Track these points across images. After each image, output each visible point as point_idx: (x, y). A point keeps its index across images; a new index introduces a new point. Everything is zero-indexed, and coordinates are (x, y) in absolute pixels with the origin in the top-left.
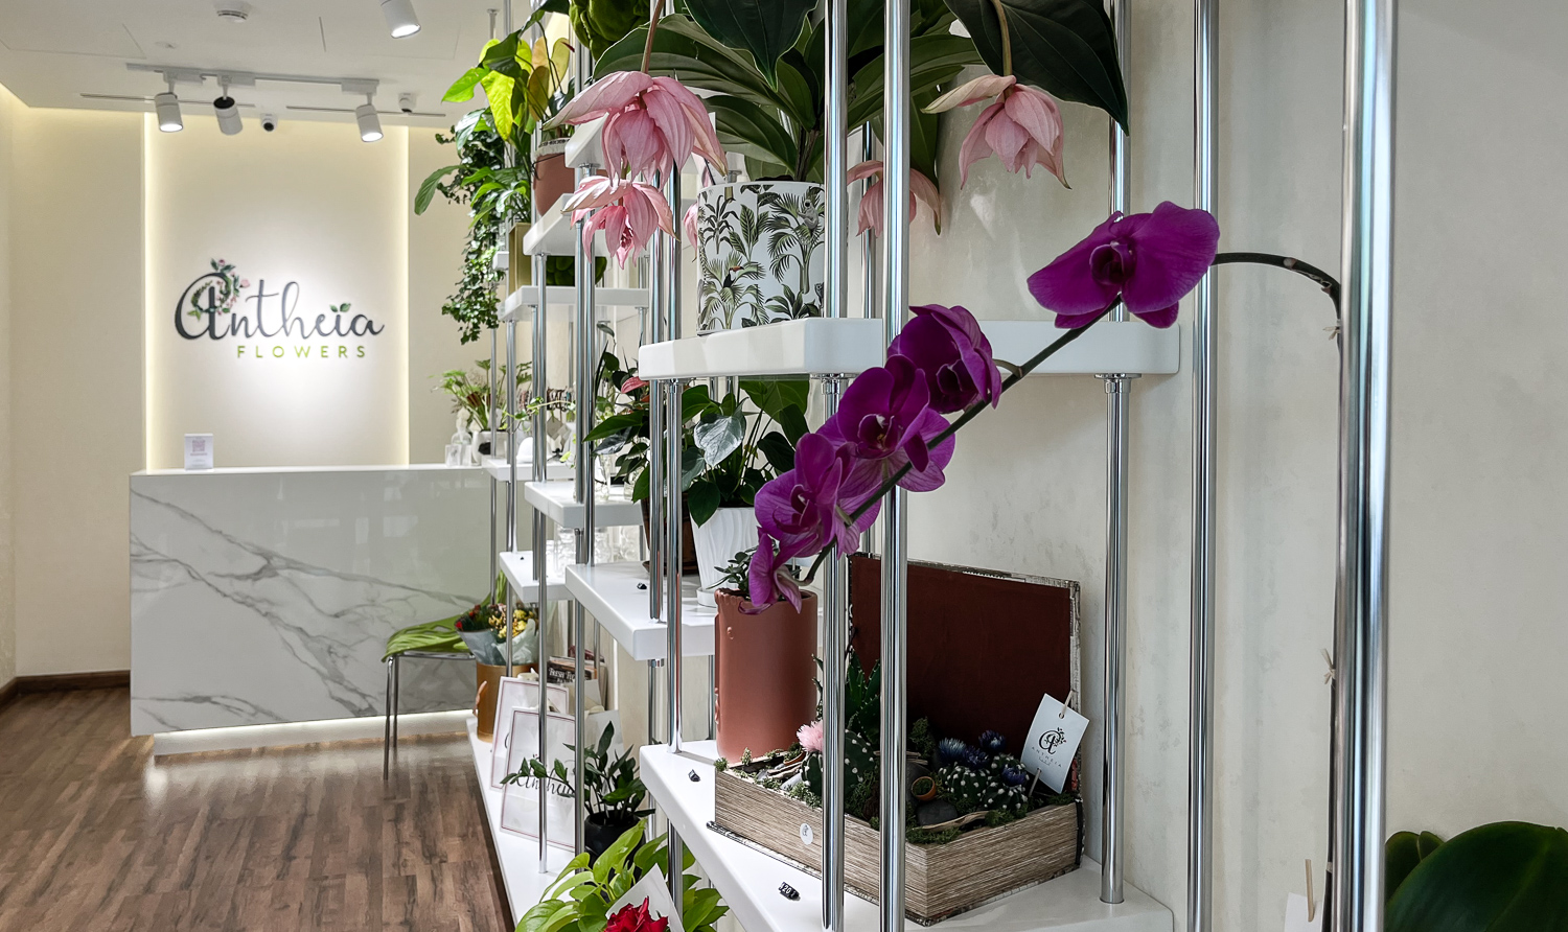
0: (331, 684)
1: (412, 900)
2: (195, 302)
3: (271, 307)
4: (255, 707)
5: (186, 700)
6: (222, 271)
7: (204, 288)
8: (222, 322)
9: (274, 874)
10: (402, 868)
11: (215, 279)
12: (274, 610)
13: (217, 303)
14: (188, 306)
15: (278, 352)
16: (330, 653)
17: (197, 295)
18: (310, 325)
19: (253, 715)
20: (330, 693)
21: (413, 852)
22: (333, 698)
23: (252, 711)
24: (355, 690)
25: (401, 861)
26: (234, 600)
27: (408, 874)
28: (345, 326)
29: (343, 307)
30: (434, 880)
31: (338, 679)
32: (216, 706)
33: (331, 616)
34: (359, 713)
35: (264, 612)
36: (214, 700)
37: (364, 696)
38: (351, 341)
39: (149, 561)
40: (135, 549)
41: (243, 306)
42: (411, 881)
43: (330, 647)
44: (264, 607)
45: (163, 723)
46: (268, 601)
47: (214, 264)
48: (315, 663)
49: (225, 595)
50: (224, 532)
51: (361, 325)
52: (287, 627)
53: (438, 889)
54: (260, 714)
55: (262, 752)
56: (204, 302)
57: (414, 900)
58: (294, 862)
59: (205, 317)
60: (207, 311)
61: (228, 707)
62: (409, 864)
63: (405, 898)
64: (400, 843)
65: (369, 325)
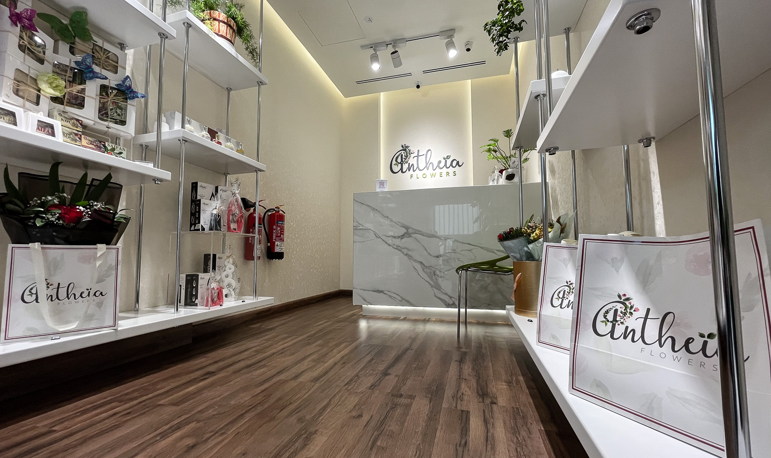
0: (435, 290)
1: (463, 442)
2: (396, 160)
3: (422, 160)
4: (402, 298)
5: (374, 291)
6: (405, 148)
7: (399, 155)
8: (405, 166)
9: (369, 385)
10: (459, 402)
11: (403, 152)
12: (410, 253)
13: (404, 160)
14: (394, 162)
15: (424, 176)
16: (435, 275)
17: (397, 158)
18: (435, 165)
19: (401, 301)
20: (435, 294)
21: (470, 388)
22: (436, 297)
23: (400, 299)
24: (446, 294)
25: (460, 394)
26: (393, 247)
27: (464, 408)
28: (448, 164)
29: (448, 157)
30: (486, 421)
31: (438, 287)
32: (385, 295)
33: (435, 257)
34: (448, 306)
35: (405, 253)
36: (385, 292)
37: (451, 297)
38: (451, 170)
39: (360, 229)
40: (355, 224)
41: (412, 161)
42: (464, 416)
43: (435, 272)
44: (405, 251)
45: (365, 300)
46: (408, 249)
47: (402, 146)
48: (428, 279)
49: (389, 245)
50: (389, 217)
51: (454, 163)
52: (415, 261)
53: (490, 434)
54: (404, 301)
55: (404, 319)
56: (399, 160)
57: (466, 443)
58: (387, 377)
59: (400, 165)
60: (400, 163)
61: (390, 296)
62: (465, 398)
63: (456, 437)
64: (460, 378)
65: (458, 163)
